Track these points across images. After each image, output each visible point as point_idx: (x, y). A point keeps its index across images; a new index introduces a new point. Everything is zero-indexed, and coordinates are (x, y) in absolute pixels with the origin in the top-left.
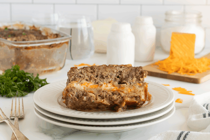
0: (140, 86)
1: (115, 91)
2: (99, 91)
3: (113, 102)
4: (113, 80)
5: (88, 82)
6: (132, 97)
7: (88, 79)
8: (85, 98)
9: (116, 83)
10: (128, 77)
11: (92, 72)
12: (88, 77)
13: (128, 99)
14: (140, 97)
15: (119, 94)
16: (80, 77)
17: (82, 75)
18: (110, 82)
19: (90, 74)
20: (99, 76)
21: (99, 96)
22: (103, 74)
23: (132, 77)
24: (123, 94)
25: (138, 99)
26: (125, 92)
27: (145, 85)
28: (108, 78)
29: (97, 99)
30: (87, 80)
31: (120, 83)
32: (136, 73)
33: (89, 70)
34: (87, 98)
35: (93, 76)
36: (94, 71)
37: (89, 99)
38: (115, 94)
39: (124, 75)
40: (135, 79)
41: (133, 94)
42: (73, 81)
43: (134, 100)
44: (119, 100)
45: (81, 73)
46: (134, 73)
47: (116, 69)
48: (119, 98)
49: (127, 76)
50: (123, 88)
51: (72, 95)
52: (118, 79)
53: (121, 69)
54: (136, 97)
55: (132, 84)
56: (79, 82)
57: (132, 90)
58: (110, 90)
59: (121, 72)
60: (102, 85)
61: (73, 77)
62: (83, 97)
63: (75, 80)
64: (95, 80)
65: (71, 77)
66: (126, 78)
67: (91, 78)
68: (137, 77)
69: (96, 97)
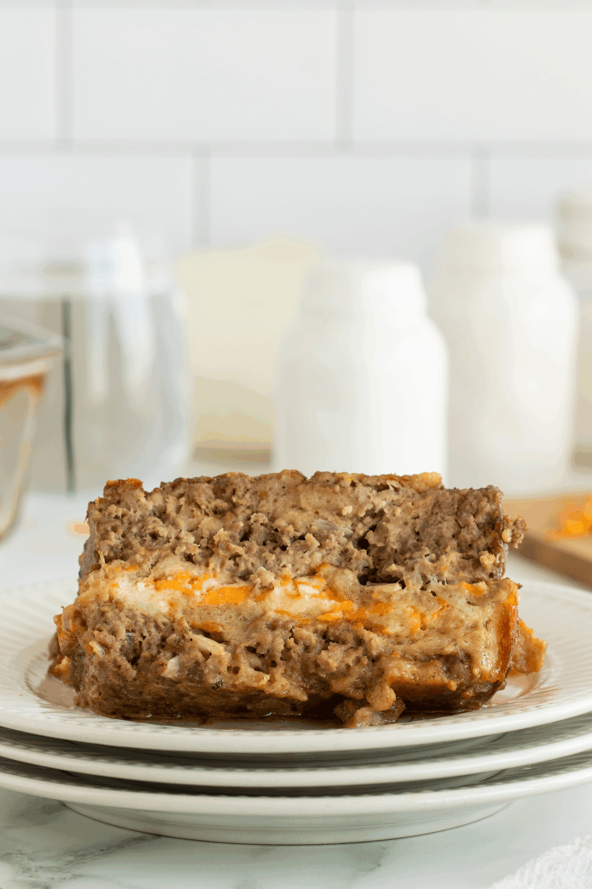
0: (477, 601)
1: (335, 624)
2: (252, 623)
3: (325, 684)
4: (334, 557)
5: (195, 571)
6: (426, 659)
7: (196, 551)
8: (172, 667)
9: (349, 579)
10: (417, 547)
11: (218, 513)
12: (199, 539)
13: (406, 671)
14: (469, 658)
15: (360, 642)
16: (155, 536)
17: (163, 530)
18: (312, 573)
19: (208, 523)
20: (260, 532)
21: (251, 650)
22: (281, 523)
23: (439, 546)
24: (377, 643)
25: (462, 668)
26: (394, 628)
27: (503, 595)
28: (306, 548)
29: (235, 670)
30: (189, 558)
31: (370, 577)
32: (460, 527)
33: (205, 495)
34: (182, 666)
35: (222, 534)
36: (234, 506)
37: (195, 671)
38: (339, 641)
39: (395, 532)
40: (453, 557)
41: (433, 643)
42: (116, 563)
43: (437, 675)
44: (358, 672)
45: (162, 514)
46: (447, 528)
47: (355, 501)
48: (358, 661)
49: (412, 541)
50: (382, 606)
51: (106, 647)
52: (362, 558)
53: (381, 502)
54: (449, 660)
55: (435, 585)
56: (146, 567)
57: (432, 620)
58: (311, 619)
59: (377, 515)
60: (267, 589)
61: (114, 539)
62: (163, 656)
63: (122, 554)
64: (235, 557)
65: (104, 536)
66: (403, 555)
67: (210, 548)
68: (465, 548)
69: (235, 657)
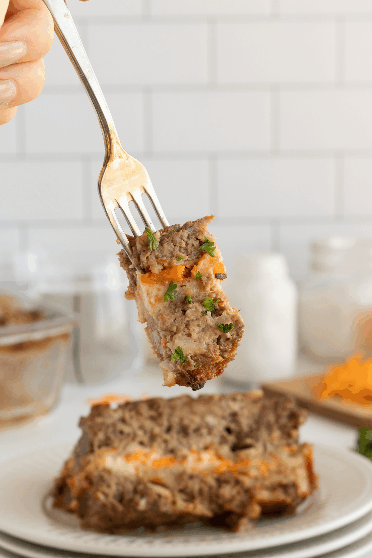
0: (293, 454)
1: (223, 473)
2: (180, 477)
3: (221, 507)
4: (216, 440)
5: (146, 450)
6: (273, 488)
7: (146, 439)
8: (143, 504)
9: (225, 450)
10: (258, 429)
11: (153, 418)
12: (145, 432)
13: (264, 495)
14: (294, 485)
15: (238, 482)
16: (121, 432)
17: (126, 429)
18: (206, 448)
19: (149, 424)
20: (176, 428)
21: (182, 491)
22: (186, 422)
23: (269, 428)
24: (247, 482)
25: (291, 491)
26: (253, 473)
27: (306, 451)
28: (201, 435)
29: (174, 503)
30: (142, 443)
31: (237, 448)
32: (278, 417)
33: (145, 410)
34: (148, 503)
35: (157, 430)
36: (160, 415)
37: (154, 504)
38: (226, 482)
39: (245, 422)
40: (277, 434)
41: (276, 479)
42: (104, 449)
43: (280, 496)
44: (239, 499)
45: (123, 420)
46: (271, 417)
47: (221, 408)
48: (238, 493)
49: (254, 426)
50: (245, 461)
51: (106, 495)
53: (236, 407)
54: (284, 487)
55: (270, 448)
56: (120, 449)
57: (273, 466)
58: (212, 471)
59: (234, 416)
60: (184, 458)
61: (101, 436)
62: (137, 497)
63: (107, 443)
64: (166, 441)
65: (95, 434)
66: (253, 433)
67: (153, 438)
68: (282, 428)
69: (173, 495)
